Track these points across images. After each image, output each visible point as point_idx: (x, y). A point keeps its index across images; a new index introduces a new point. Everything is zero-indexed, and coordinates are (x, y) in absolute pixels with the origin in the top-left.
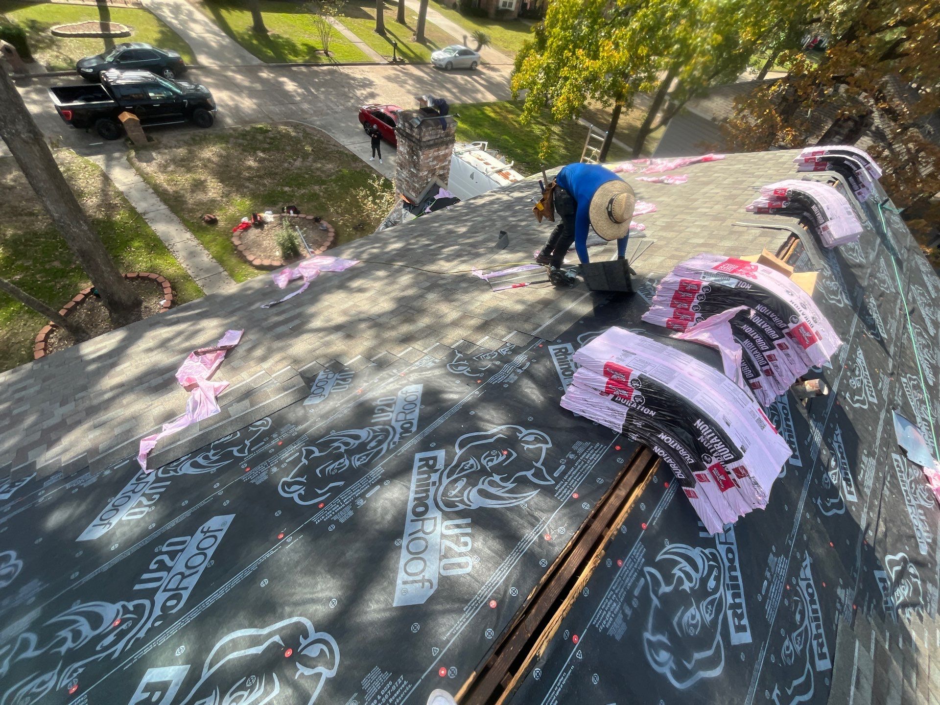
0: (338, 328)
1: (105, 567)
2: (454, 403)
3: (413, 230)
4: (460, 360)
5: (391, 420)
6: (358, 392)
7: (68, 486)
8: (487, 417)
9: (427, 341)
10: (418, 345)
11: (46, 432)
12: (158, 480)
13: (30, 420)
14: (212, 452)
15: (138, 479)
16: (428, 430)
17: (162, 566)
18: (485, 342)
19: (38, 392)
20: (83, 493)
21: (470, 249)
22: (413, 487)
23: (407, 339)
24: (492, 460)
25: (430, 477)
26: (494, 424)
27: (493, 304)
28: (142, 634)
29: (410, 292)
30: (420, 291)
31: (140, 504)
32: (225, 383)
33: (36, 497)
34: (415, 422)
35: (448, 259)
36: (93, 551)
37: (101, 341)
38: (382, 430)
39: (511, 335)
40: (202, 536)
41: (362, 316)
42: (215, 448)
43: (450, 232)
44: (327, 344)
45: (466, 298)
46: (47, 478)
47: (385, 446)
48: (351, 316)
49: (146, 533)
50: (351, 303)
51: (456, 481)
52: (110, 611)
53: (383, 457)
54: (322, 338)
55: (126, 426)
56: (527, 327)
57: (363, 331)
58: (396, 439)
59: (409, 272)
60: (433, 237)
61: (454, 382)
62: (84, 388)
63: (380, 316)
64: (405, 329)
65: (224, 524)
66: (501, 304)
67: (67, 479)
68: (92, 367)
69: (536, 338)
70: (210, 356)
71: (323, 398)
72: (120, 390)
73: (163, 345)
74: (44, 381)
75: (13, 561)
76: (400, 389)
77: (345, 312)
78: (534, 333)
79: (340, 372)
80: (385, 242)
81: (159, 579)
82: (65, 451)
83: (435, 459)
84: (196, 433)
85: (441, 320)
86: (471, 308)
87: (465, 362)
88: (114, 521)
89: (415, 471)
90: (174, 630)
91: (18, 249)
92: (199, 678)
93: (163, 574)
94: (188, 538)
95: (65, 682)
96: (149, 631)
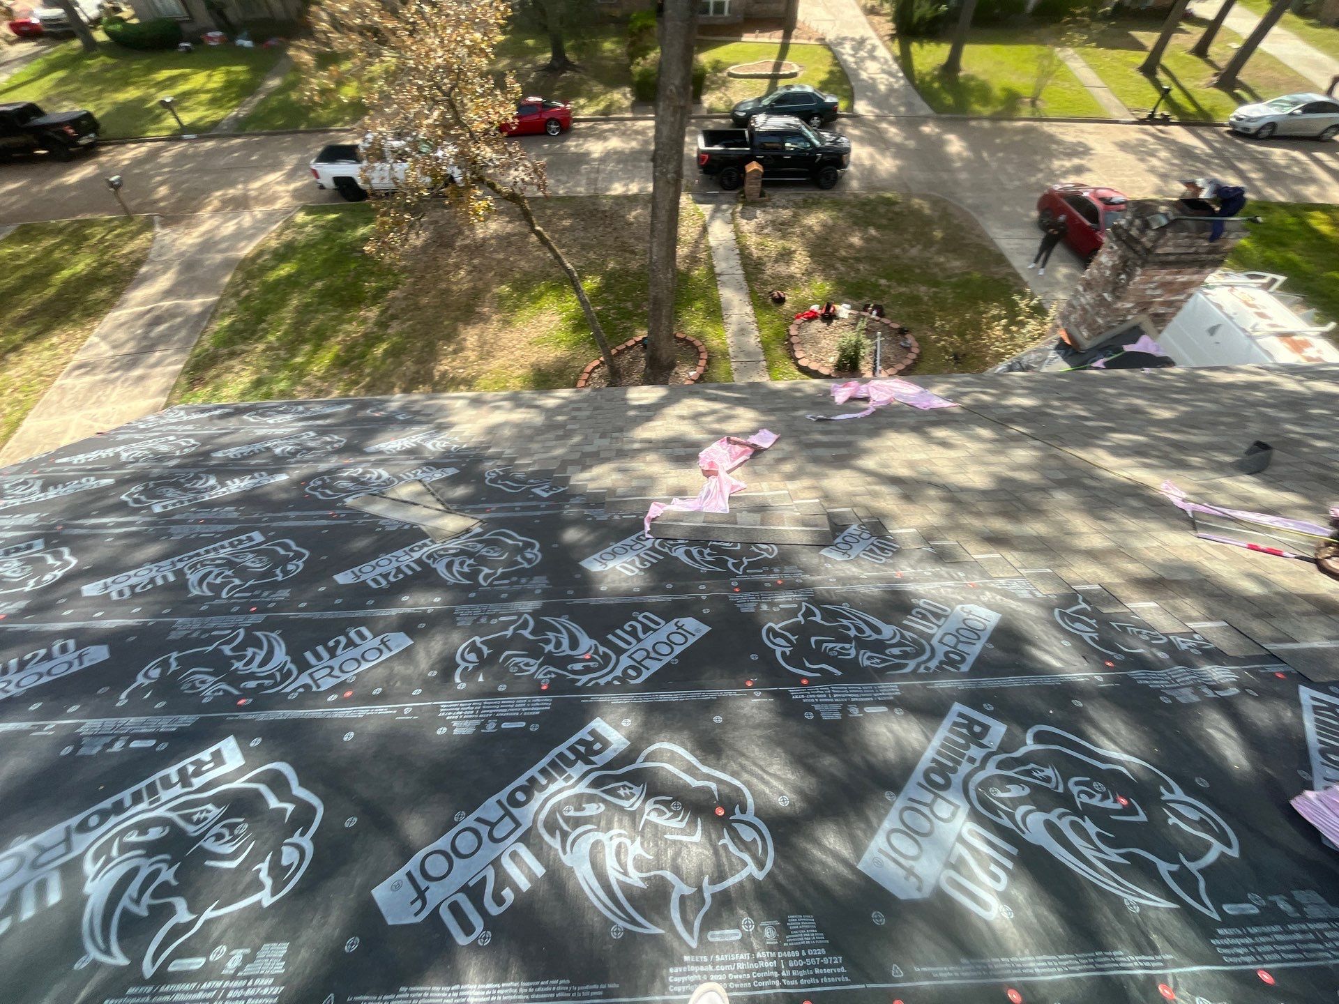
0: (895, 481)
1: (593, 601)
2: (1047, 670)
3: (1063, 387)
4: (1082, 612)
5: (932, 636)
6: (896, 573)
7: (586, 512)
8: (1106, 726)
9: (1032, 558)
10: (1012, 557)
11: (585, 455)
12: (653, 549)
13: (576, 439)
14: (708, 551)
15: (638, 538)
16: (987, 683)
17: (633, 633)
18: (1145, 608)
19: (588, 418)
20: (595, 526)
21: (1168, 449)
22: (936, 742)
23: (996, 540)
24: (1091, 796)
25: (967, 747)
26: (1115, 743)
27: (1190, 557)
28: (602, 682)
29: (1025, 476)
30: (1043, 482)
31: (632, 563)
32: (743, 485)
33: (561, 507)
34: (970, 660)
35: (1117, 451)
36: (585, 583)
37: (646, 392)
38: (914, 641)
39: (1209, 624)
40: (674, 629)
41: (935, 479)
42: (712, 547)
43: (1136, 411)
44: (874, 495)
45: (1131, 524)
46: (574, 496)
47: (912, 665)
48: (918, 472)
49: (629, 593)
50: (923, 456)
51: (1011, 781)
52: (586, 642)
53: (905, 677)
54: (869, 484)
55: (642, 483)
56: (1259, 628)
57: (931, 499)
58: (933, 664)
59: (1034, 448)
60: (1099, 409)
61: (1059, 640)
62: (621, 430)
63: (963, 490)
64: (998, 524)
65: (698, 631)
66: (1206, 563)
67: (587, 505)
68: (632, 413)
69: (1274, 658)
70: (738, 449)
71: (846, 558)
72: (647, 445)
73: (696, 417)
74: (595, 409)
75: (535, 551)
76: (961, 603)
77: (911, 464)
78: (1272, 647)
79: (879, 537)
80: (1007, 391)
81: (629, 643)
82: (592, 479)
83: (986, 728)
84: (698, 522)
85: (1068, 539)
86: (1138, 544)
87: (1093, 622)
88: (611, 565)
89: (947, 723)
90: (627, 698)
91: (611, 282)
92: (633, 761)
93: (634, 641)
94: (663, 622)
95: (541, 676)
96: (608, 683)
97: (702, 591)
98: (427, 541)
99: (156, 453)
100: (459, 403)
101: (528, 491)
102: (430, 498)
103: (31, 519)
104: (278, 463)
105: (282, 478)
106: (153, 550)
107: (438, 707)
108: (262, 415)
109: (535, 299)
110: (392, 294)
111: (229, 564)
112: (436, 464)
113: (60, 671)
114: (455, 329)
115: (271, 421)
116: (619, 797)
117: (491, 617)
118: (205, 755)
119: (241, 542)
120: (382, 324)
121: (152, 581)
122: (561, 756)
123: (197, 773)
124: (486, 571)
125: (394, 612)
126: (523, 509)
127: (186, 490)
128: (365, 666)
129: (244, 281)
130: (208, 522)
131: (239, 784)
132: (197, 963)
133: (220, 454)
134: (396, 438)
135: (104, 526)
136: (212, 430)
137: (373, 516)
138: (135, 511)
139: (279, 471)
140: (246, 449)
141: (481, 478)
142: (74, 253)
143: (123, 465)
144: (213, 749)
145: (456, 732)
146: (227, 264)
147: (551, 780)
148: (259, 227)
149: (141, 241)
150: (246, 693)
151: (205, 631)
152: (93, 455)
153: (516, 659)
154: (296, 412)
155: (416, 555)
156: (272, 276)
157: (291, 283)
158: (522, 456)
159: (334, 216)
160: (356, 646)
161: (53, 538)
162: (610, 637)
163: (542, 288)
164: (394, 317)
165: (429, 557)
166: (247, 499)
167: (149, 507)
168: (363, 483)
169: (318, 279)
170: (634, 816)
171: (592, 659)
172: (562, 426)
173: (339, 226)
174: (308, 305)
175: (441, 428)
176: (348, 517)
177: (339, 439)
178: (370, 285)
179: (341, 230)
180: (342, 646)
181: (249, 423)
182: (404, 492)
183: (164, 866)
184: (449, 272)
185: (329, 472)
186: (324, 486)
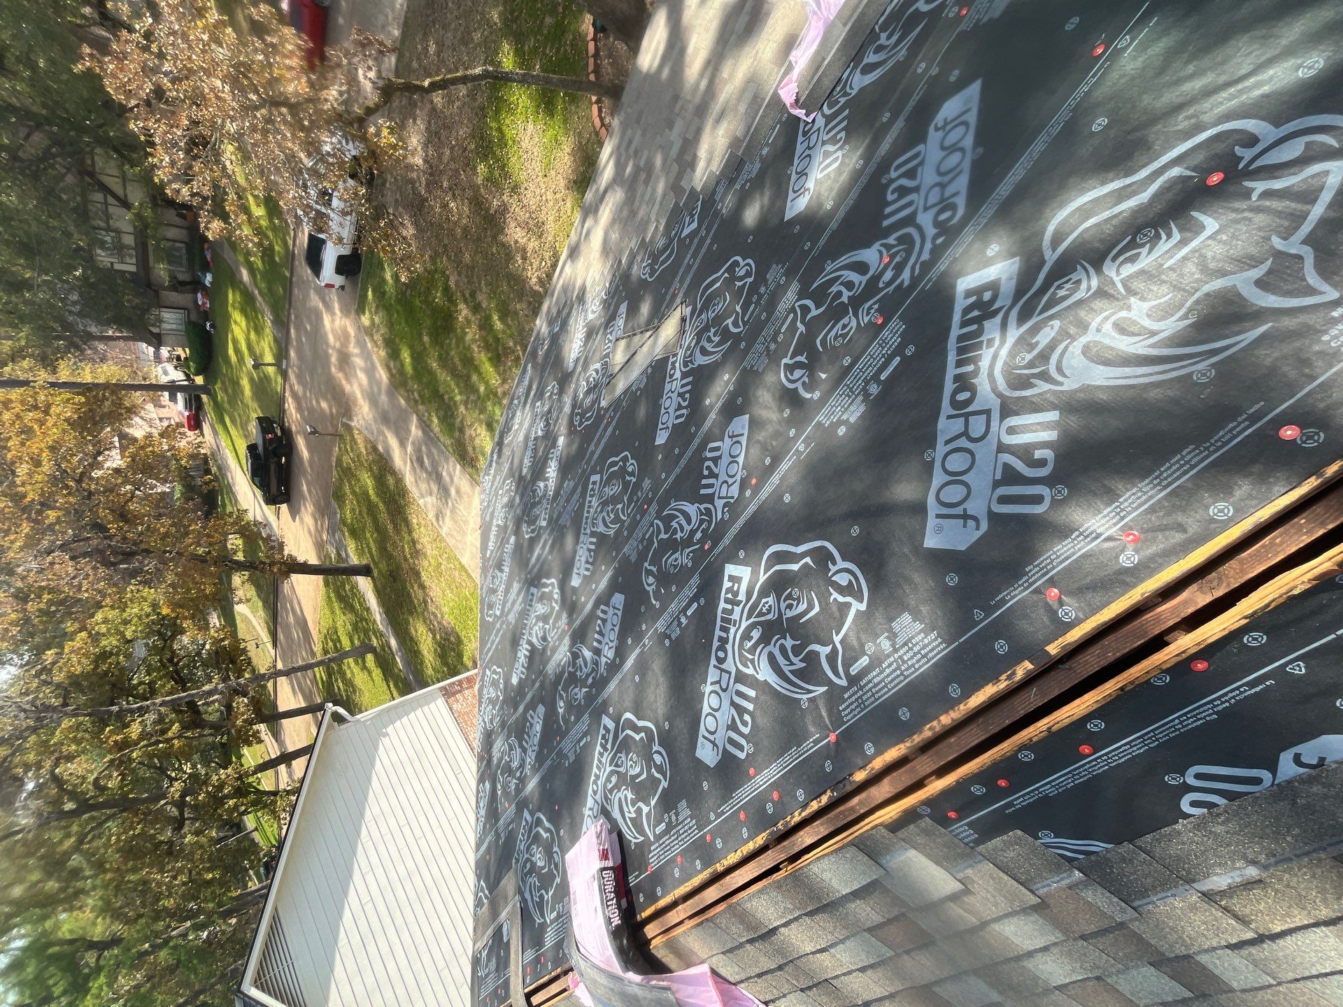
1: (834, 225)
7: (737, 186)
11: (680, 159)
12: (829, 119)
13: (658, 161)
14: (883, 36)
15: (805, 133)
19: (643, 135)
20: (757, 183)
28: (926, 256)
31: (827, 154)
33: (717, 213)
36: (811, 223)
37: (650, 42)
40: (940, 133)
42: (883, 29)
46: (714, 192)
49: (856, 175)
52: (870, 255)
55: (748, 96)
62: (676, 97)
65: (968, 101)
67: (732, 181)
68: (665, 73)
72: (710, 69)
74: (639, 120)
81: (909, 204)
82: (709, 162)
84: (842, 33)
88: (810, 184)
90: (968, 235)
91: (515, 31)
92: (1043, 262)
93: (913, 196)
94: (921, 147)
95: (866, 319)
96: (932, 251)
97: (926, 71)
98: (671, 360)
99: (506, 506)
100: (568, 270)
101: (681, 241)
102: (636, 339)
103: (516, 586)
104: (549, 437)
105: (561, 441)
106: (569, 540)
107: (819, 423)
108: (509, 430)
109: (503, 142)
110: (452, 284)
111: (604, 504)
112: (611, 318)
113: (616, 620)
114: (503, 245)
115: (516, 427)
116: (1065, 298)
117: (774, 339)
118: (727, 584)
119: (593, 490)
120: (476, 308)
121: (589, 550)
122: (961, 338)
123: (736, 594)
124: (730, 321)
125: (713, 416)
126: (694, 256)
127: (539, 502)
128: (741, 459)
129: (408, 391)
130: (568, 501)
131: (763, 578)
132: (864, 661)
133: (525, 471)
134: (571, 342)
135: (539, 556)
136: (507, 466)
137: (625, 393)
138: (539, 536)
139: (555, 440)
140: (529, 453)
141: (643, 283)
142: (359, 480)
143: (506, 527)
144: (726, 578)
145: (852, 420)
146: (390, 394)
147: (973, 360)
148: (367, 356)
149: (360, 440)
150: (702, 541)
151: (642, 541)
152: (492, 537)
153: (832, 334)
154: (517, 406)
155: (678, 375)
156: (409, 369)
157: (418, 358)
158: (645, 231)
159: (370, 293)
160: (720, 457)
161: (533, 581)
162: (886, 223)
163: (494, 125)
164: (473, 294)
165: (685, 365)
166: (566, 469)
167: (541, 527)
168: (595, 386)
169: (420, 336)
170: (1101, 294)
171: (892, 257)
172: (637, 170)
173: (380, 294)
174: (440, 356)
175: (581, 298)
176: (615, 411)
177: (552, 386)
178: (438, 297)
179: (384, 293)
180: (713, 467)
181: (512, 441)
182: (619, 357)
183: (782, 641)
184: (448, 219)
185: (574, 406)
186: (582, 415)
